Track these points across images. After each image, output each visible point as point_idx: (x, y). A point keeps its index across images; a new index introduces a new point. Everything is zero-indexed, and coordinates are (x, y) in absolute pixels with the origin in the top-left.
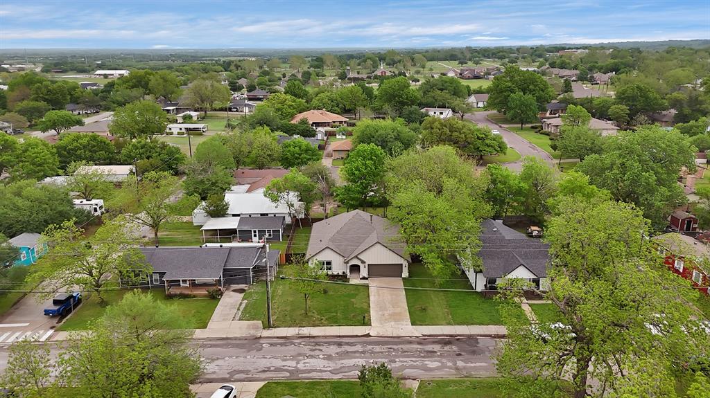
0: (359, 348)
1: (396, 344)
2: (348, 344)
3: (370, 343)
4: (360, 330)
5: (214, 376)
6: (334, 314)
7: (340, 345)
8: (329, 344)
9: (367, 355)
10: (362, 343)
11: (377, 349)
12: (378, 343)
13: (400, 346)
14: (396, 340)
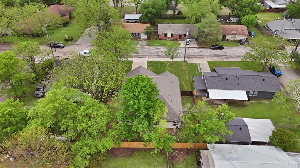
0: (152, 55)
1: (140, 56)
2: (156, 56)
3: (149, 56)
4: (152, 59)
5: (194, 48)
6: (161, 65)
7: (159, 56)
8: (162, 56)
9: (150, 52)
10: (151, 56)
11: (146, 54)
12: (146, 56)
13: (139, 55)
14: (140, 57)
